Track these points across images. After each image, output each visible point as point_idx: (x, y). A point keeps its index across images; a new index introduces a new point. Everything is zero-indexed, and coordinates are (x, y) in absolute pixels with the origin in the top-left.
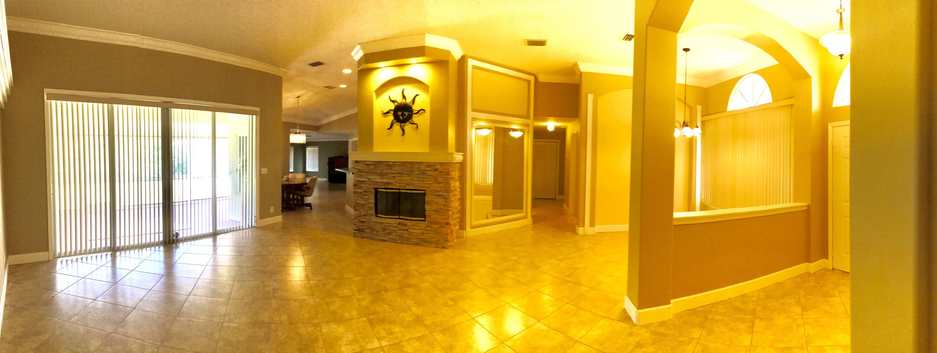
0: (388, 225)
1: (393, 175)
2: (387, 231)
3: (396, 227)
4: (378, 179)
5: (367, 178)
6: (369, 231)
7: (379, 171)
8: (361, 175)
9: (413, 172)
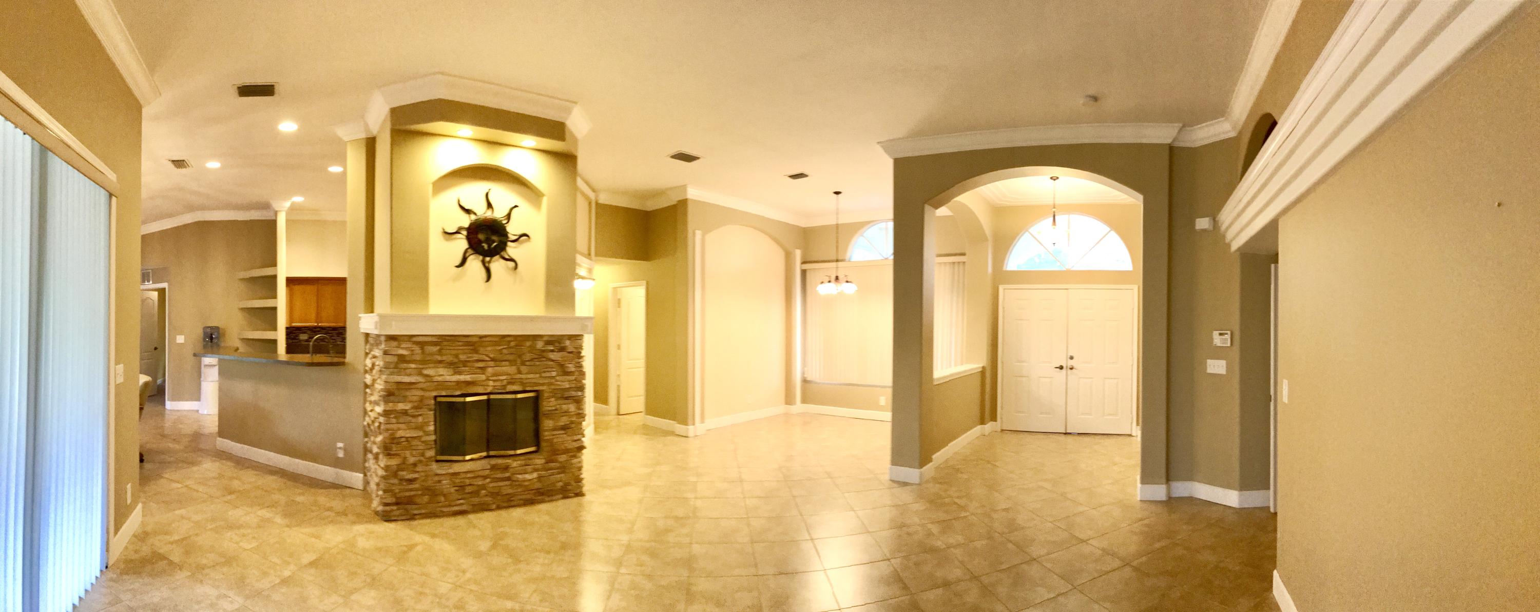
0: (469, 475)
1: (481, 365)
2: (469, 489)
3: (485, 477)
4: (445, 375)
5: (420, 374)
6: (426, 499)
7: (448, 358)
8: (405, 369)
9: (520, 356)
